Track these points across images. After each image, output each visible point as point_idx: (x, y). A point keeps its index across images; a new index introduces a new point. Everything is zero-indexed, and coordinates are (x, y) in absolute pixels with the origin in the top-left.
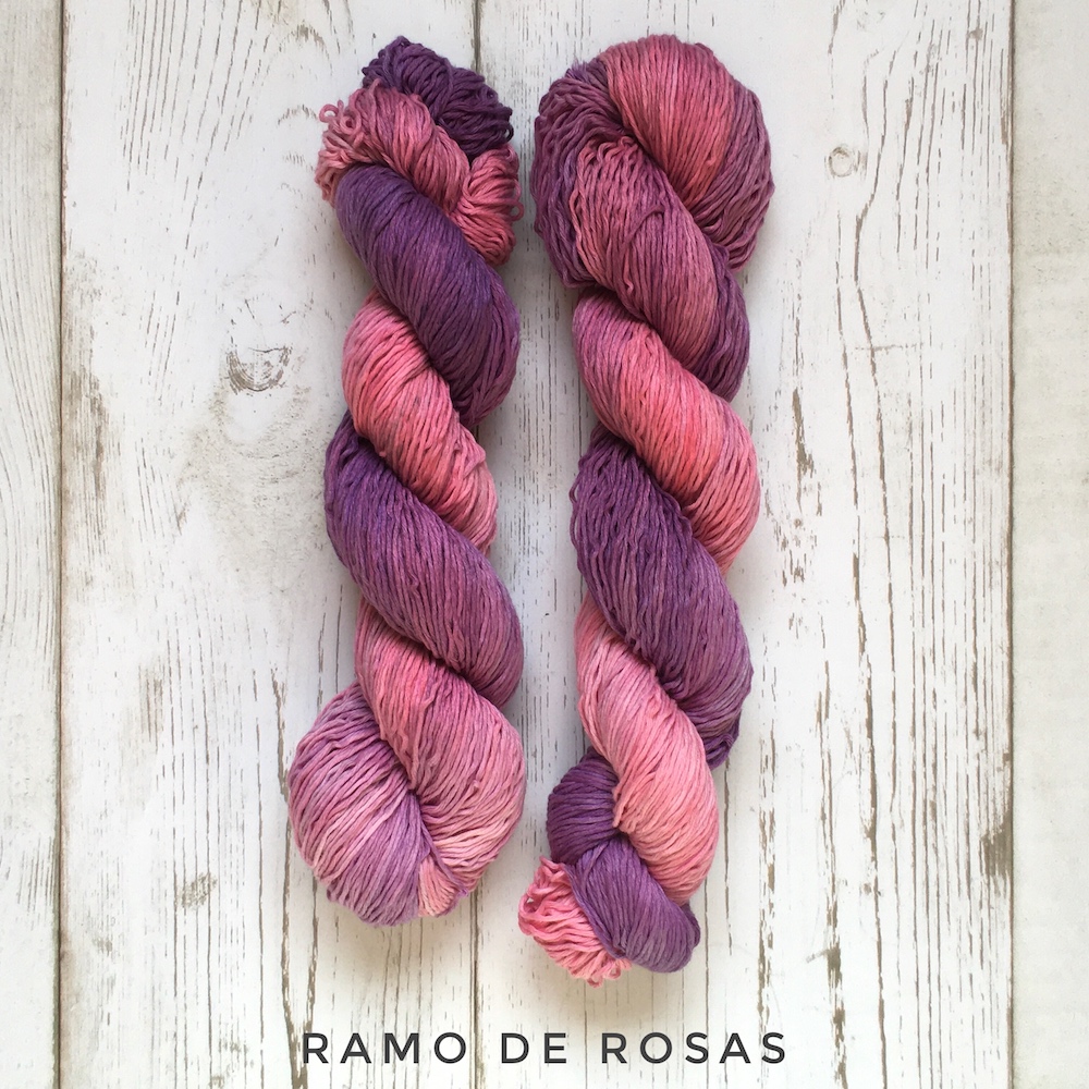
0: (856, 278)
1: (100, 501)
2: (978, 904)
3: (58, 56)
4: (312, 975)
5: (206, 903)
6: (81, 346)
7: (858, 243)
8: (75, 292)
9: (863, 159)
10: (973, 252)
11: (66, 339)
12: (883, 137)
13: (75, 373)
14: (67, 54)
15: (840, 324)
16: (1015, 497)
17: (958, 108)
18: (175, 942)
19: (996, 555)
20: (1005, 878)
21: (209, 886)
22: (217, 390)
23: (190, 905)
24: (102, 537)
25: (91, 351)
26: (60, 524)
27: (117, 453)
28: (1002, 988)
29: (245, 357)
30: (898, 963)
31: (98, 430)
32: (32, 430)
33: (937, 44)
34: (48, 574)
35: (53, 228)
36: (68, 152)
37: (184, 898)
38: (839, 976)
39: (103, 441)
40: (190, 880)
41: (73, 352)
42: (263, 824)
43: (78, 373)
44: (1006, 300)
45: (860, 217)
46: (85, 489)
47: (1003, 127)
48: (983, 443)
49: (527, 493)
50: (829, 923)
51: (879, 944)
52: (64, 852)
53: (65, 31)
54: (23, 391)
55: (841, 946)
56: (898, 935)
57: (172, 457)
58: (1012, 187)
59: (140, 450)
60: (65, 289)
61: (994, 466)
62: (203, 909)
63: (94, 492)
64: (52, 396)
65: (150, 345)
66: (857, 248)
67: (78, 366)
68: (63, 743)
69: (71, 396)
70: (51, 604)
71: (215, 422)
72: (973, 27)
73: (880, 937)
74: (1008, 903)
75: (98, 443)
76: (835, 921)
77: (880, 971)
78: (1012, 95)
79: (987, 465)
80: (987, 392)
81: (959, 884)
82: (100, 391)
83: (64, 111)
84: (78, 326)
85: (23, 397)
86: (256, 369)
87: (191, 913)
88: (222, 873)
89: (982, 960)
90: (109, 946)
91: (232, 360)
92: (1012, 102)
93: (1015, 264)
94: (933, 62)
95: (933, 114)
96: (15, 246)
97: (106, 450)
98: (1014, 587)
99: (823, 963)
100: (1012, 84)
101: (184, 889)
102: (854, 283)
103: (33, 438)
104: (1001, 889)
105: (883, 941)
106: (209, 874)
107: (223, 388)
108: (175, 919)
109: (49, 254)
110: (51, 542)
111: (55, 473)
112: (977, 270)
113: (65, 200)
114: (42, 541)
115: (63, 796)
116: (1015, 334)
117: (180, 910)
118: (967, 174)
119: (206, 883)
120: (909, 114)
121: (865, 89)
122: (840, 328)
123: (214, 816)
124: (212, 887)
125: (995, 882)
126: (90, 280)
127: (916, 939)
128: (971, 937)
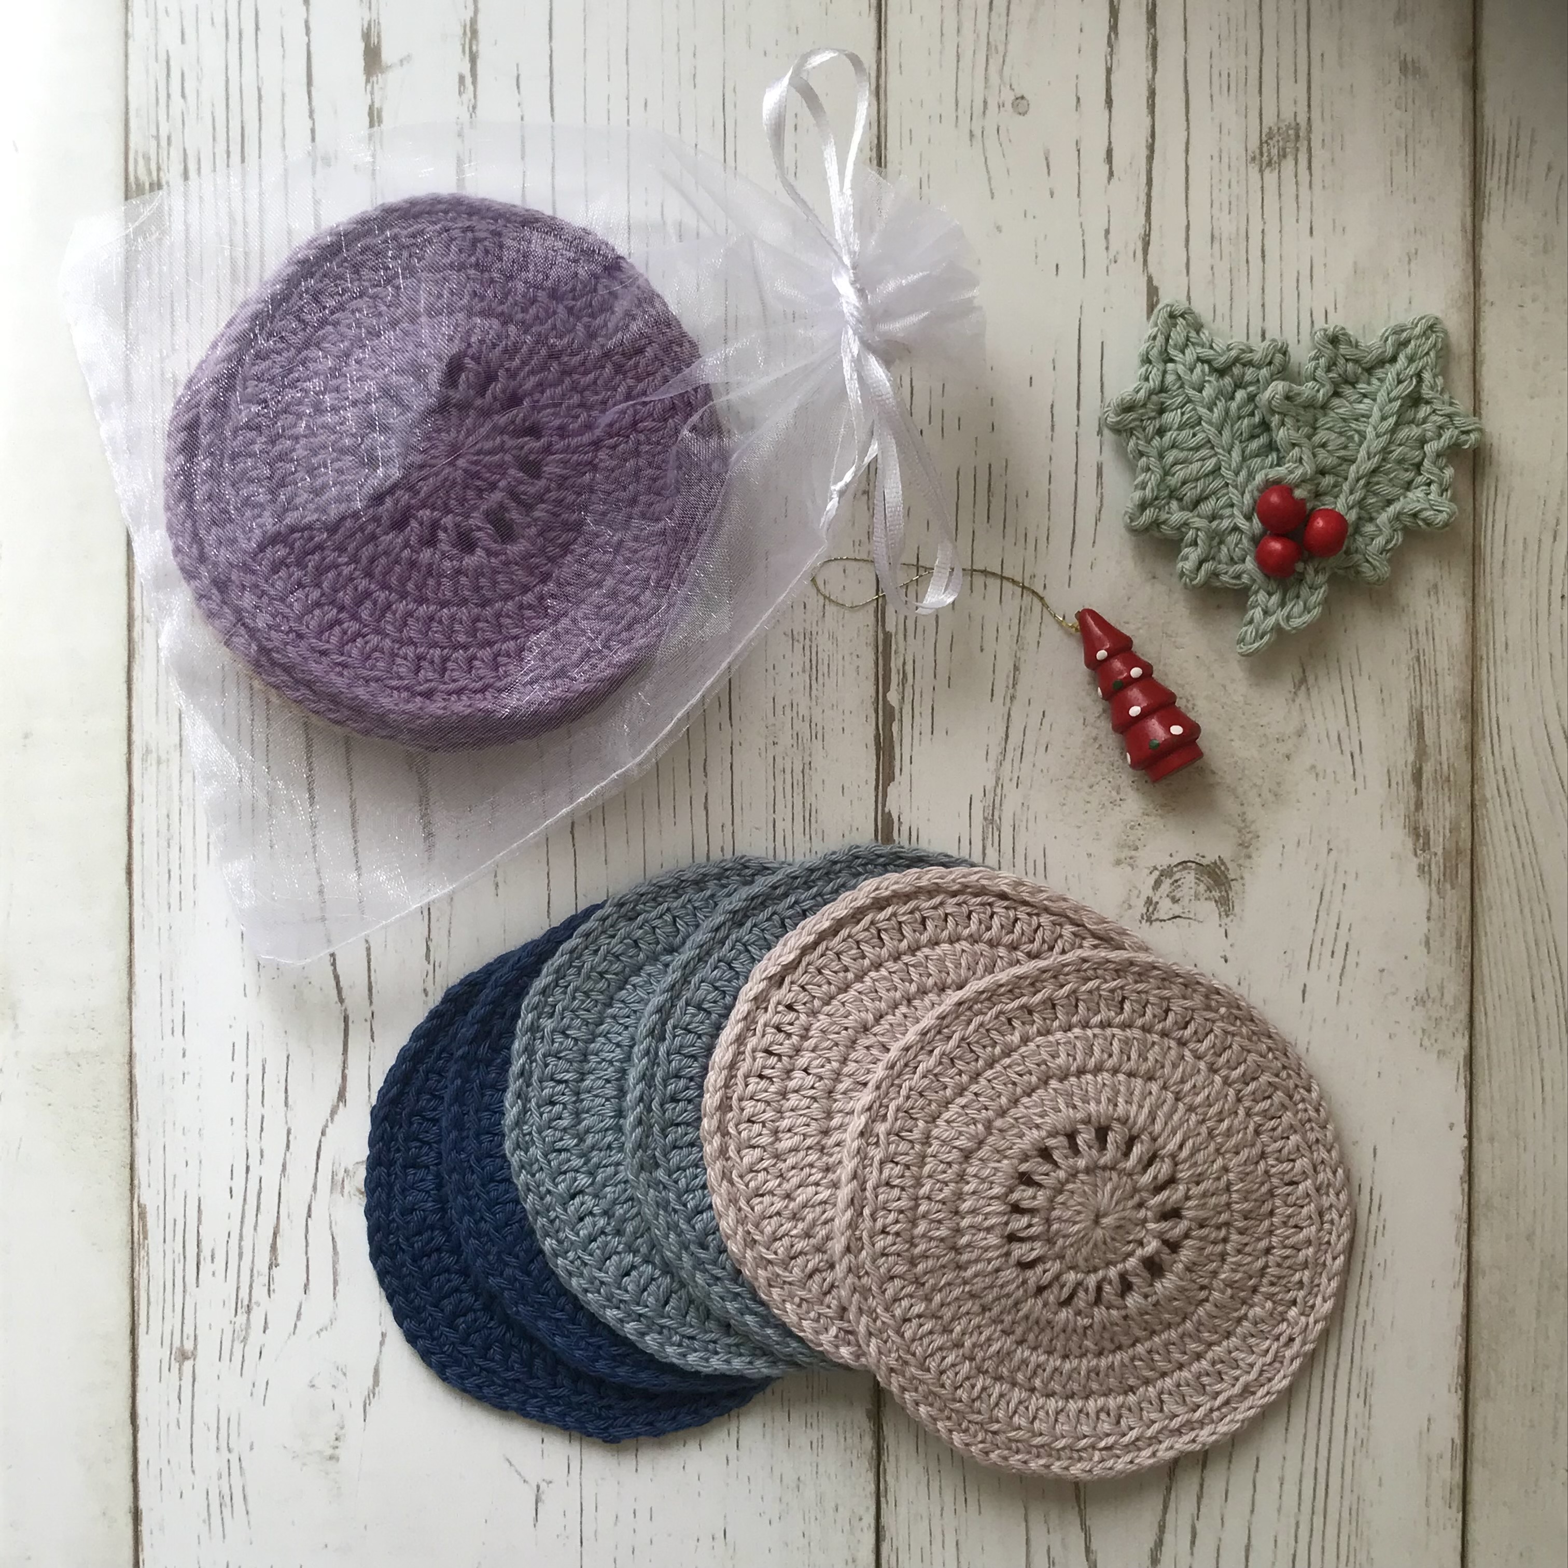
0: (346, 1019)
1: (1416, 704)
2: (173, 139)
3: (1474, 1337)
4: (1114, 28)
5: (1265, 130)
6: (1444, 926)
7: (344, 1068)
8: (1452, 1003)
9: (337, 1185)
10: (184, 1055)
11: (1465, 935)
12: (309, 1216)
13: (1453, 888)
14: (1460, 1338)
15: (369, 955)
16: (125, 714)
17: (206, 1253)
18: (1309, 74)
19: (149, 631)
20: (137, 178)
21: (1261, 154)
22: (1247, 863)
23: (1288, 127)
24: (1413, 654)
25: (1429, 918)
26: (1474, 669)
27: (1393, 774)
28: (140, 25)
29: (1208, 909)
30: (284, 57)
31: (1419, 805)
32: (1514, 806)
33: (236, 1343)
34: (1492, 601)
35: (1483, 1093)
36: (1458, 1200)
37: (1297, 137)
38: (366, 36)
39: (1412, 789)
40: (1289, 163)
41: (1455, 918)
42: (1183, 243)
43: (1448, 886)
44: (138, 987)
45: (341, 1104)
46: (1438, 721)
47: (144, 1226)
48: (170, 788)
49: (807, 719)
50: (380, 111)
51: (309, 83)
52: (1468, 202)
53: (1462, 1371)
54: (1527, 862)
55: (364, 78)
56: (283, 95)
57: (1313, 767)
58: (132, 1143)
59: (1360, 779)
60: (1465, 1007)
61: (154, 755)
62: (1270, 120)
63: (1425, 716)
64: (1483, 852)
65: (1344, 927)
66: (344, 1062)
67: (1448, 897)
68: (1471, 358)
69: (1459, 852)
70: (1488, 559)
71: (1250, 816)
72: (188, 1364)
73: (309, 93)
74: (132, 145)
75: (1419, 787)
76: (371, 114)
77: (308, 45)
78: (133, 1271)
79: (164, 757)
80: (163, 859)
81: (199, 169)
82: (1416, 861)
83: (1464, 1258)
84: (1448, 955)
85: (1526, 853)
86: (1192, 892)
87: (1287, 115)
88: (1243, 169)
89: (168, 62)
90: (1404, 68)
91: (1225, 905)
92: (133, 1261)
93: (128, 1036)
94: (242, 1318)
95: (240, 1247)
96: (1537, 1066)
97: (1408, 777)
98: (125, 587)
99: (388, 55)
100: (133, 1287)
101: (1297, 149)
102: (349, 1012)
103: (1512, 794)
104: (141, 162)
105: (305, 88)
106: (1261, 171)
107: (1240, 866)
108: (1309, 106)
109: (1488, 1056)
110: (1487, 647)
111: (1482, 745)
112: (178, 1030)
113: (1464, 1132)
114: (1500, 647)
115: (1471, 281)
116: (127, 940)
117: (1302, 119)
118: (193, 1164)
119: (1265, 158)
120: (274, 1248)
121: (335, 1283)
122: (368, 949)
123: (1255, 254)
124: (1257, 151)
125: (149, 172)
126: (1430, 1018)
127: (259, 90)
128: (183, 96)
